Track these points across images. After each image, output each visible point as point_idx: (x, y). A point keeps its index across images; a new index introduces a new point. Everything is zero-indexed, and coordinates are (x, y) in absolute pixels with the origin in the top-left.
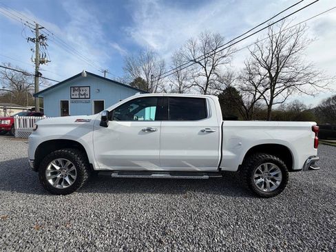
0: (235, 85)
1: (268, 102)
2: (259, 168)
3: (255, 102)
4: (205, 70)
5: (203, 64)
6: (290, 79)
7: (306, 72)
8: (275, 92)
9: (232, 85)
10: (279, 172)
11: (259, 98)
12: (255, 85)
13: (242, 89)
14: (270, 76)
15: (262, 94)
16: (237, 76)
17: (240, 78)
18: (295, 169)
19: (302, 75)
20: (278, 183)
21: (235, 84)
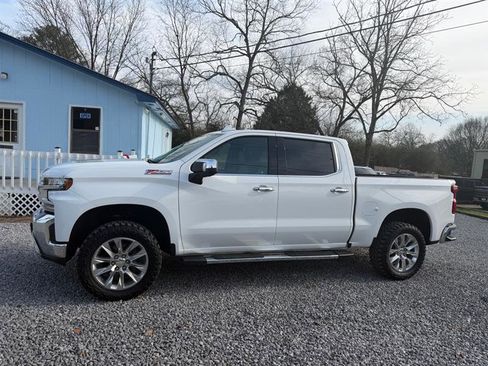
0: (306, 84)
1: (368, 127)
2: (395, 241)
3: (342, 123)
4: (246, 40)
5: (242, 26)
6: (405, 83)
7: (430, 75)
8: (380, 108)
9: (300, 82)
10: (415, 245)
11: (349, 117)
12: (343, 89)
13: (318, 93)
14: (373, 74)
15: (356, 109)
16: (310, 63)
17: (315, 68)
18: (432, 240)
19: (425, 79)
20: (415, 259)
21: (306, 82)
